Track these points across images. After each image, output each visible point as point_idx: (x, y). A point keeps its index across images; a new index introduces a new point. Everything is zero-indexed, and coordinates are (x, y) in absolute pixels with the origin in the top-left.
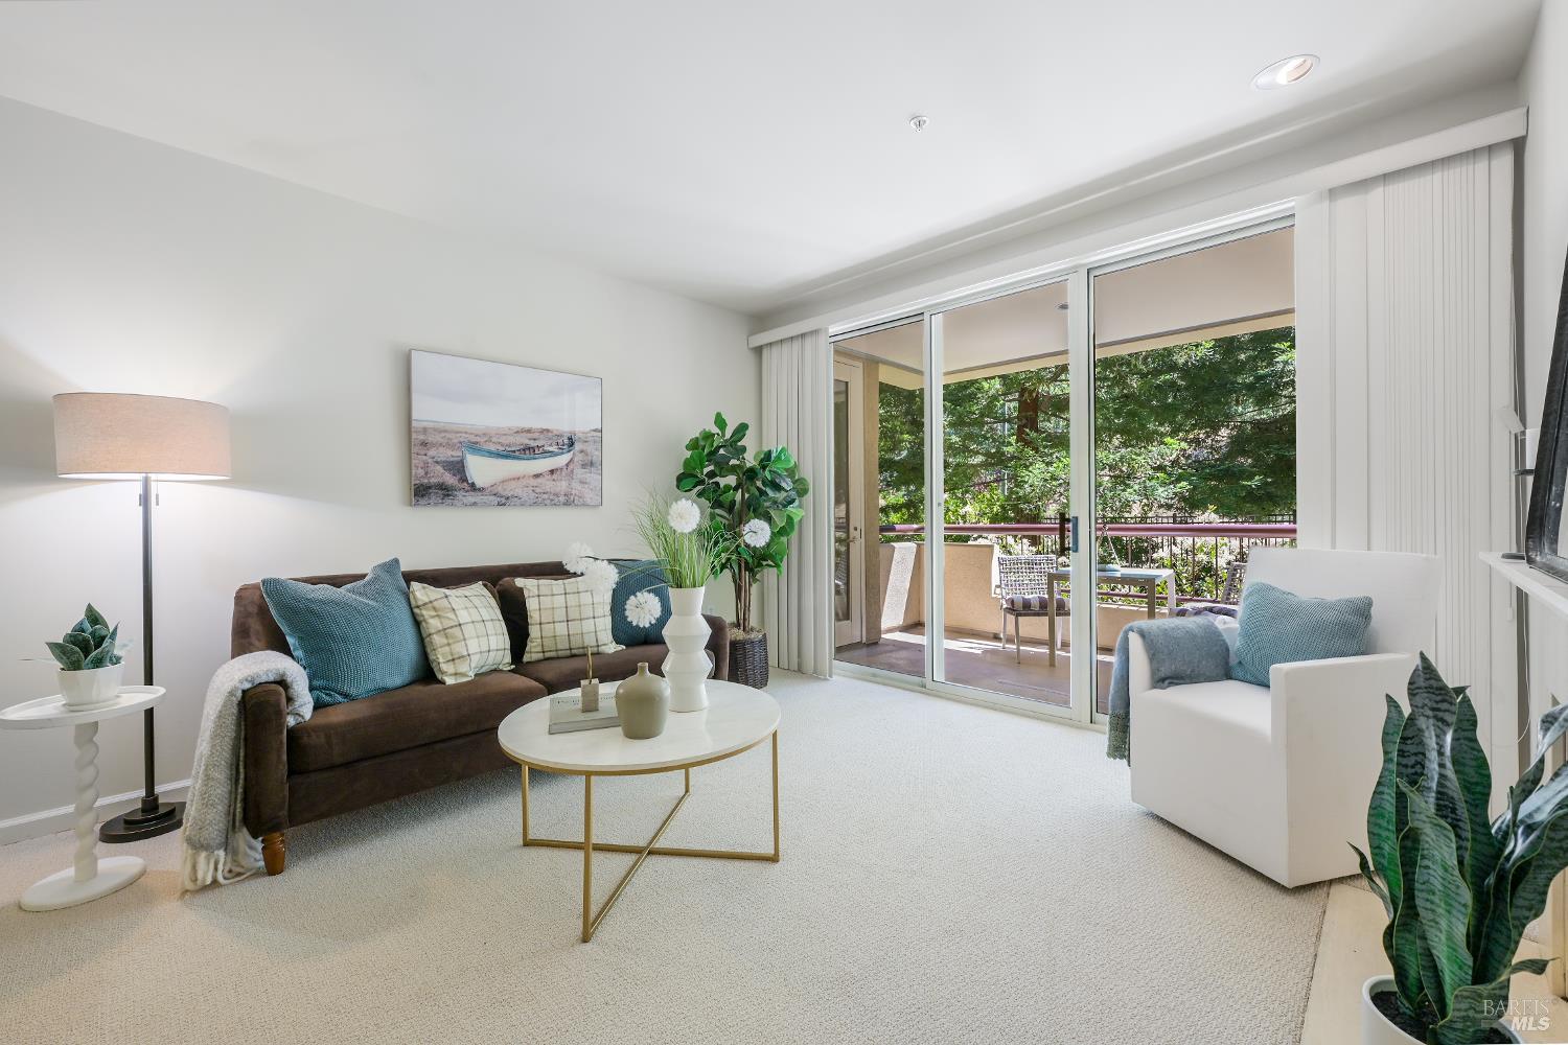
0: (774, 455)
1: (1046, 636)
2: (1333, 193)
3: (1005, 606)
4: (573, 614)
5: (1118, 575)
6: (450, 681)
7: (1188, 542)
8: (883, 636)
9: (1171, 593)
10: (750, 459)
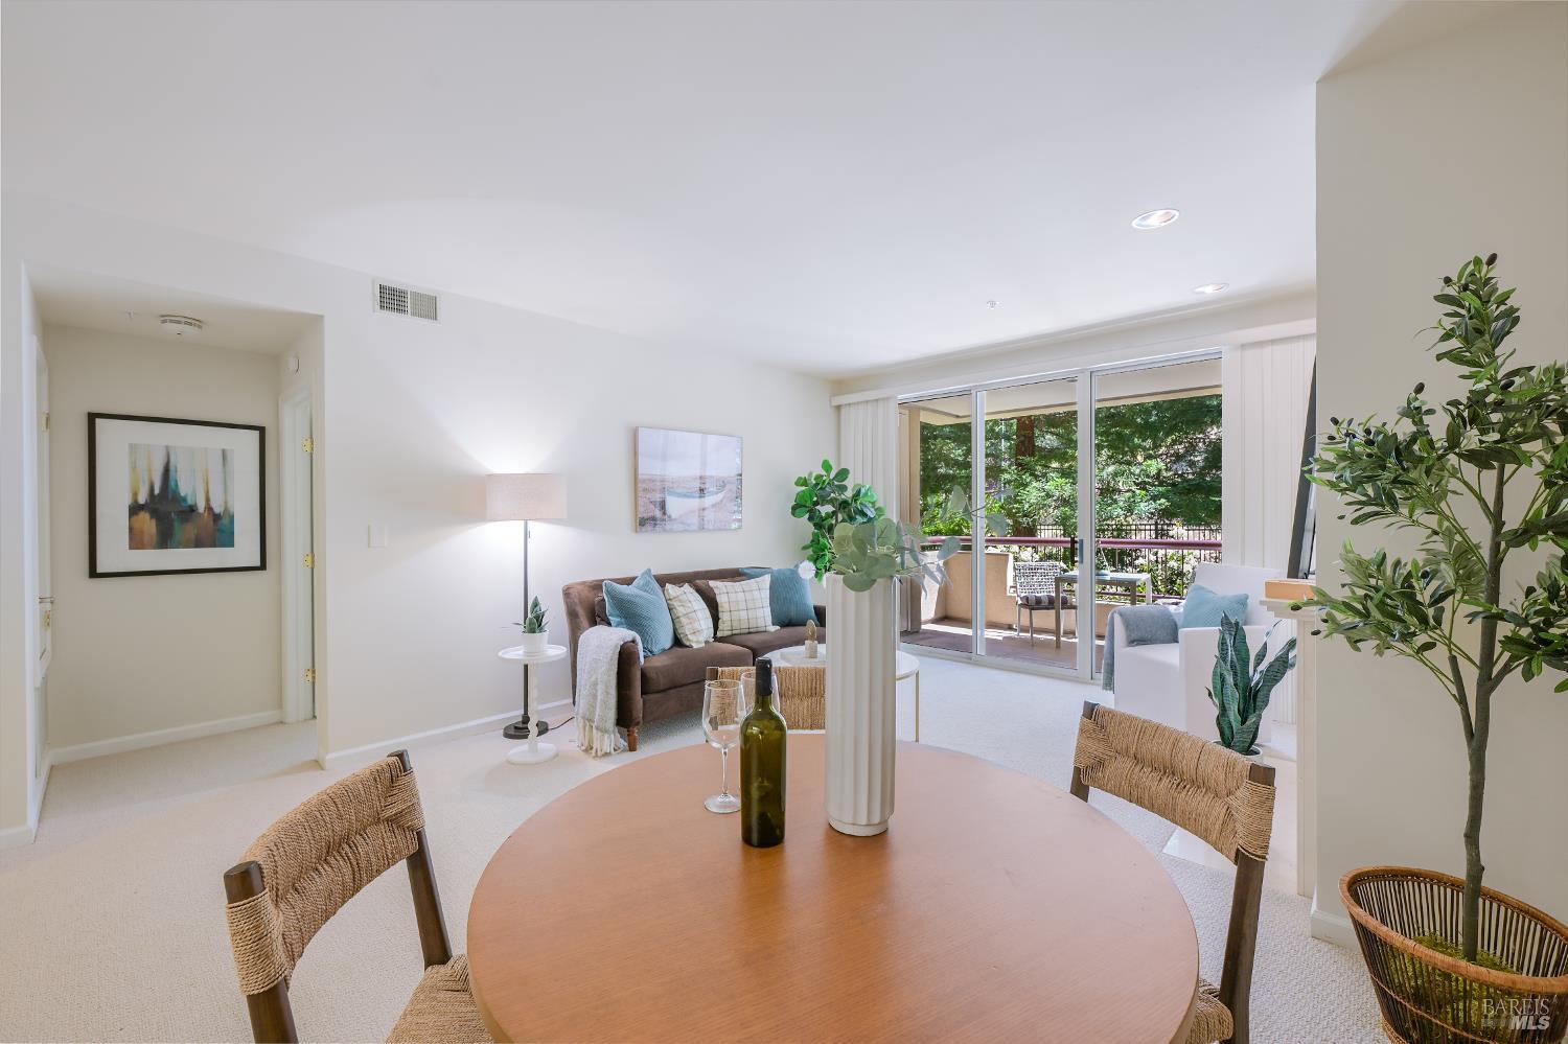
0: (863, 491)
1: (1053, 626)
2: (1244, 346)
3: (1020, 602)
4: (750, 606)
5: (1108, 578)
6: (695, 646)
7: (1161, 553)
8: (923, 627)
9: (1149, 591)
10: (849, 494)
